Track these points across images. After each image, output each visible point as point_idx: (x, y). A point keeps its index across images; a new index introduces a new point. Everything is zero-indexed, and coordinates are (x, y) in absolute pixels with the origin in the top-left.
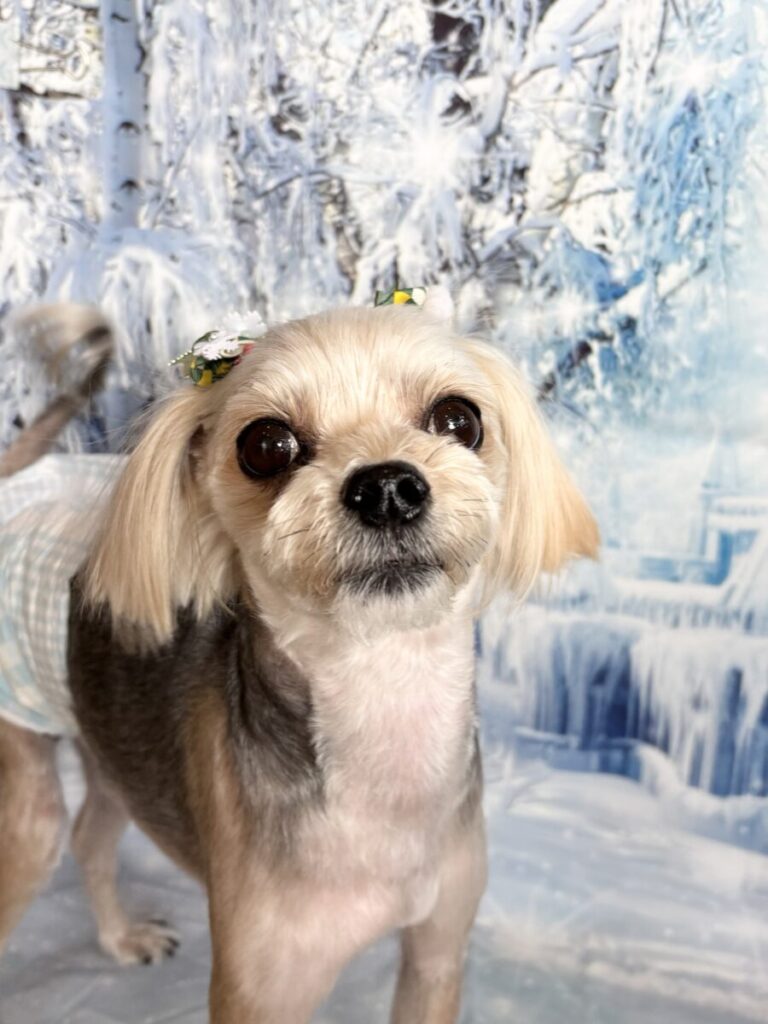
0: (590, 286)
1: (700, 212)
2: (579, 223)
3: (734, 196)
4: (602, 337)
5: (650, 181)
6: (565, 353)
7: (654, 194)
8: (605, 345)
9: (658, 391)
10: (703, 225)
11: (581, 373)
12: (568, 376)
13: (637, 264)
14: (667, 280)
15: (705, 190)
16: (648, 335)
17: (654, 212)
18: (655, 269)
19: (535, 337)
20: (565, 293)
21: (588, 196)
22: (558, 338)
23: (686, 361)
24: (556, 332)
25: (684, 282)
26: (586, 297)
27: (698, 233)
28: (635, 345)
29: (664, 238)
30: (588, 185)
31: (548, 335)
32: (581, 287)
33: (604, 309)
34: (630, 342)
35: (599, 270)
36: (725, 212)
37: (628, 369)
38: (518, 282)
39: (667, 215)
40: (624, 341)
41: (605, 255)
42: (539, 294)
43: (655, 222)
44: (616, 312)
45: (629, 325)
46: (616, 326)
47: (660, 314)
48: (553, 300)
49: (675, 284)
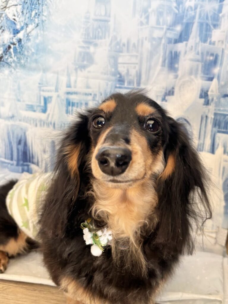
0: (11, 30)
1: (37, 11)
2: (9, 13)
3: (44, 7)
4: (14, 44)
5: (25, 3)
6: (5, 48)
7: (26, 6)
8: (14, 46)
9: (27, 58)
10: (37, 14)
11: (9, 54)
12: (6, 54)
13: (22, 25)
14: (29, 29)
15: (38, 6)
16: (25, 43)
17: (26, 11)
18: (26, 26)
20: (6, 32)
21: (11, 6)
22: (3, 44)
23: (33, 51)
24: (3, 42)
25: (33, 30)
26: (11, 33)
27: (36, 17)
28: (22, 46)
29: (28, 18)
30: (11, 3)
31: (1, 43)
32: (9, 30)
33: (15, 36)
34: (20, 45)
35: (14, 26)
36: (43, 12)
37: (20, 52)
39: (29, 12)
40: (19, 45)
41: (15, 22)
43: (27, 13)
44: (17, 37)
45: (20, 41)
46: (17, 41)
47: (27, 38)
48: (3, 33)
49: (31, 30)
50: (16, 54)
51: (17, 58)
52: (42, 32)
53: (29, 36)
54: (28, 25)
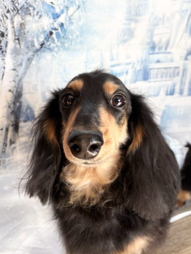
0: (50, 15)
4: (55, 29)
6: (46, 35)
8: (57, 31)
9: (72, 42)
11: (52, 39)
12: (48, 41)
13: (62, 8)
14: (70, 12)
16: (67, 27)
18: (67, 9)
19: (37, 31)
20: (44, 17)
22: (43, 30)
23: (78, 33)
24: (43, 29)
25: (75, 12)
26: (50, 18)
31: (41, 30)
32: (48, 15)
33: (55, 21)
34: (63, 30)
35: (52, 10)
37: (63, 37)
38: (30, 14)
40: (61, 30)
41: (53, 5)
42: (37, 18)
44: (58, 22)
45: (62, 25)
46: (59, 26)
47: (70, 21)
48: (41, 20)
49: (72, 13)
50: (59, 39)
51: (61, 43)
52: (84, 13)
53: (72, 19)
54: (69, 8)
